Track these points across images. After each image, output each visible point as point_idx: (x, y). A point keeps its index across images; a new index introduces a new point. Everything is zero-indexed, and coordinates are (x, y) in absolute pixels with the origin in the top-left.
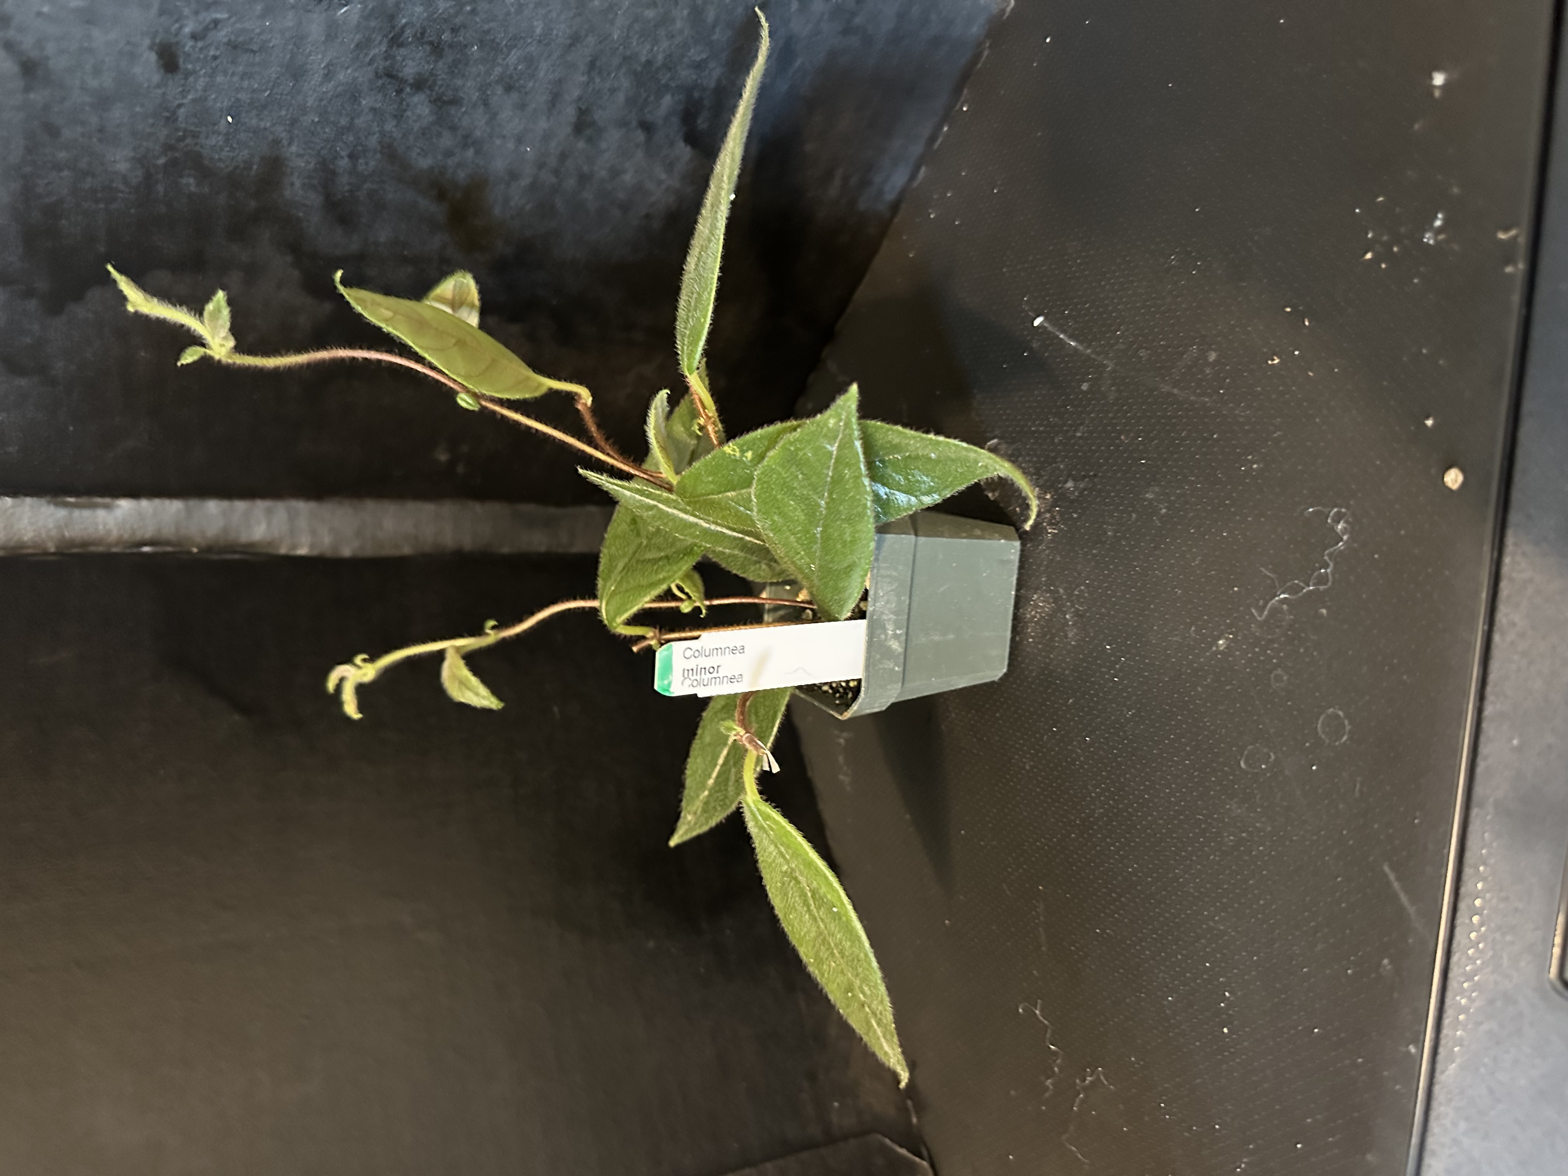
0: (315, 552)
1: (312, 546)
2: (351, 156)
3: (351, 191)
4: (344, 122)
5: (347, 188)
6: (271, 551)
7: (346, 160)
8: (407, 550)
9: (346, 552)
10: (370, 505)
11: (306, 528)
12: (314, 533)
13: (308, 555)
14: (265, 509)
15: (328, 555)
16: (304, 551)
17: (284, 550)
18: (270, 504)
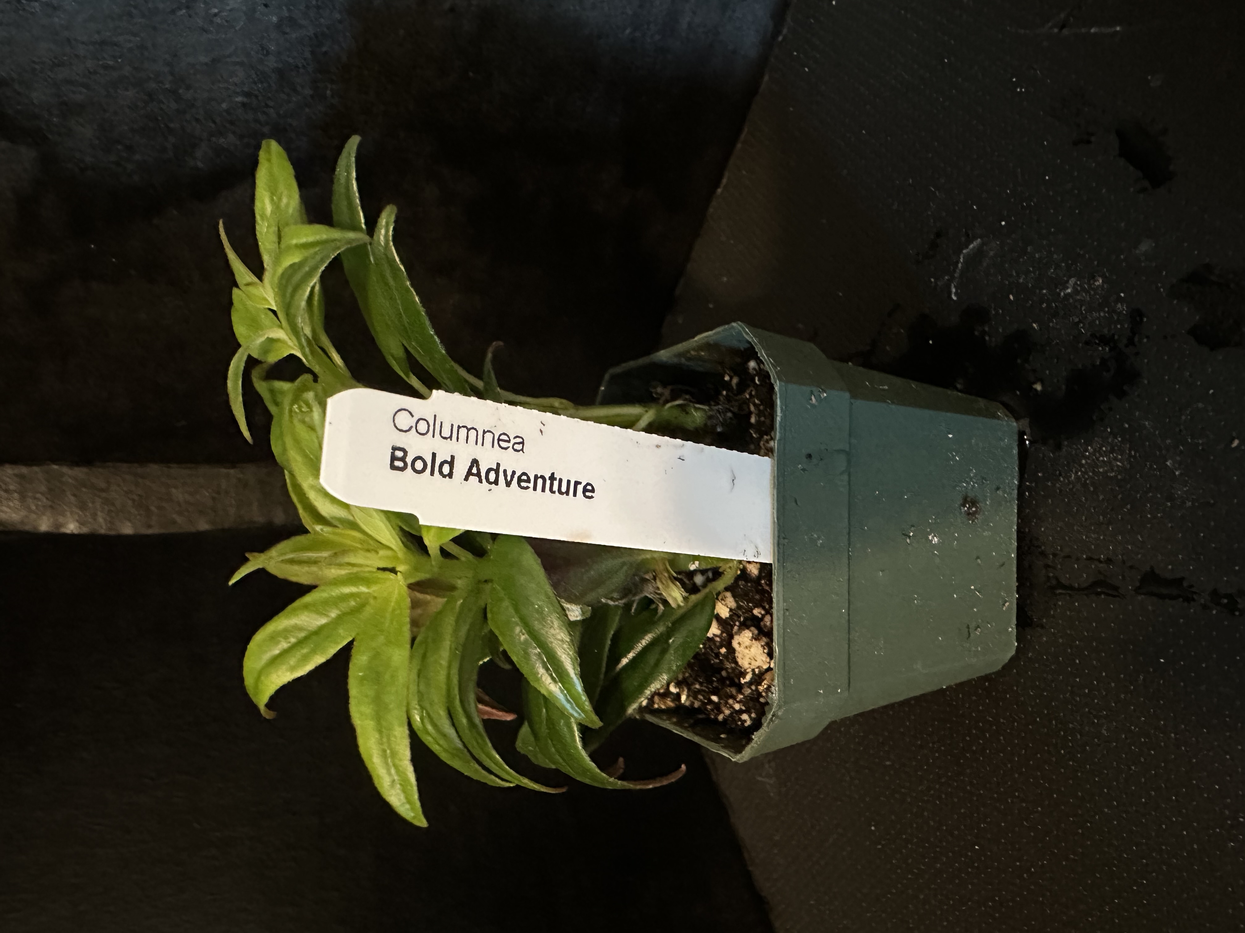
0: (85, 530)
6: (27, 528)
8: (203, 526)
9: (127, 530)
10: (154, 469)
11: (72, 499)
12: (83, 506)
13: (76, 532)
14: (16, 475)
15: (103, 531)
16: (71, 527)
17: (44, 526)
18: (24, 470)
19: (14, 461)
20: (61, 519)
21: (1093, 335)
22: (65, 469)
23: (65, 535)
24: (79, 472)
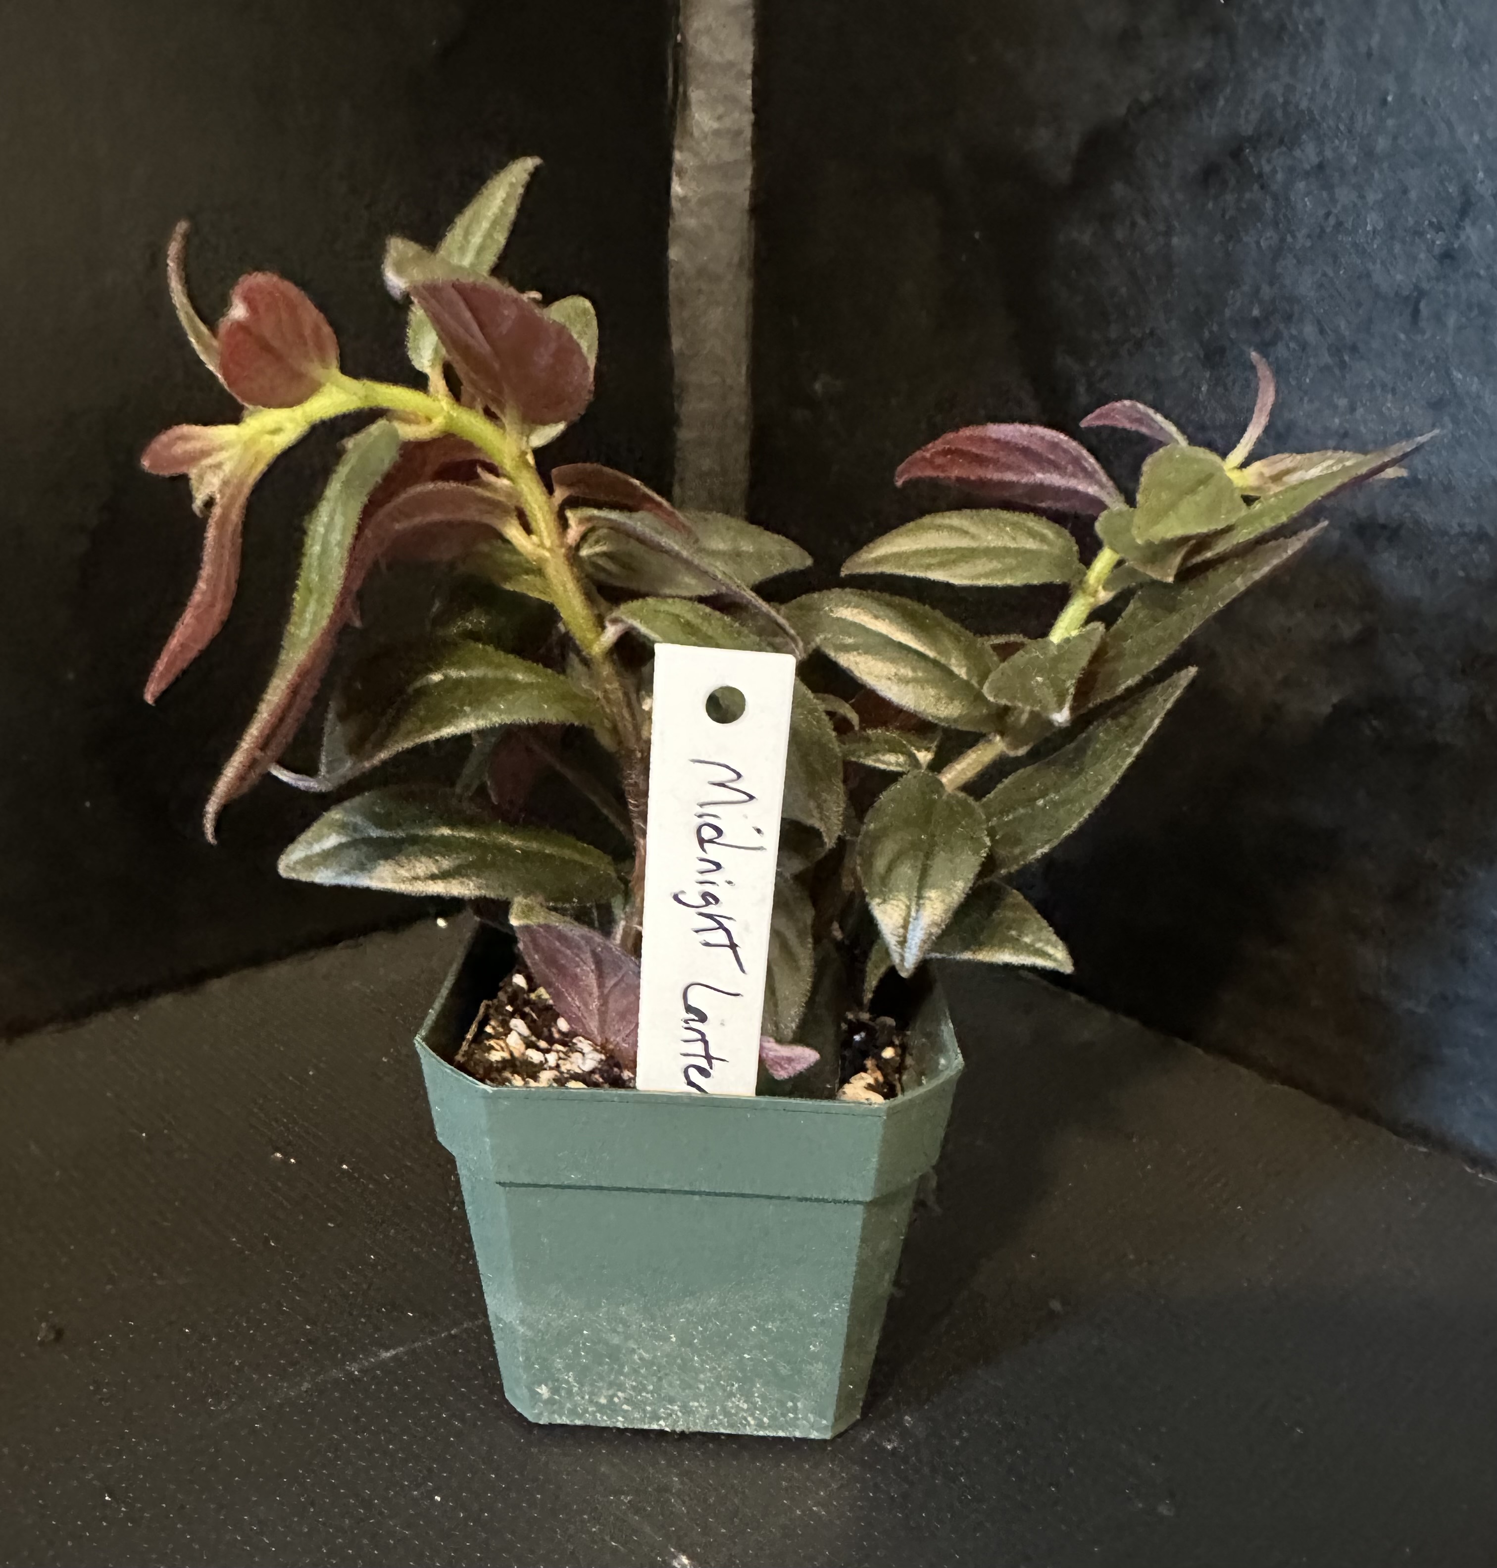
0: (675, 204)
1: (684, 200)
2: (1321, 167)
3: (1260, 175)
4: (1382, 144)
5: (1267, 169)
7: (1315, 160)
8: (677, 343)
9: (674, 253)
10: (745, 287)
22: (748, 182)
24: (745, 200)
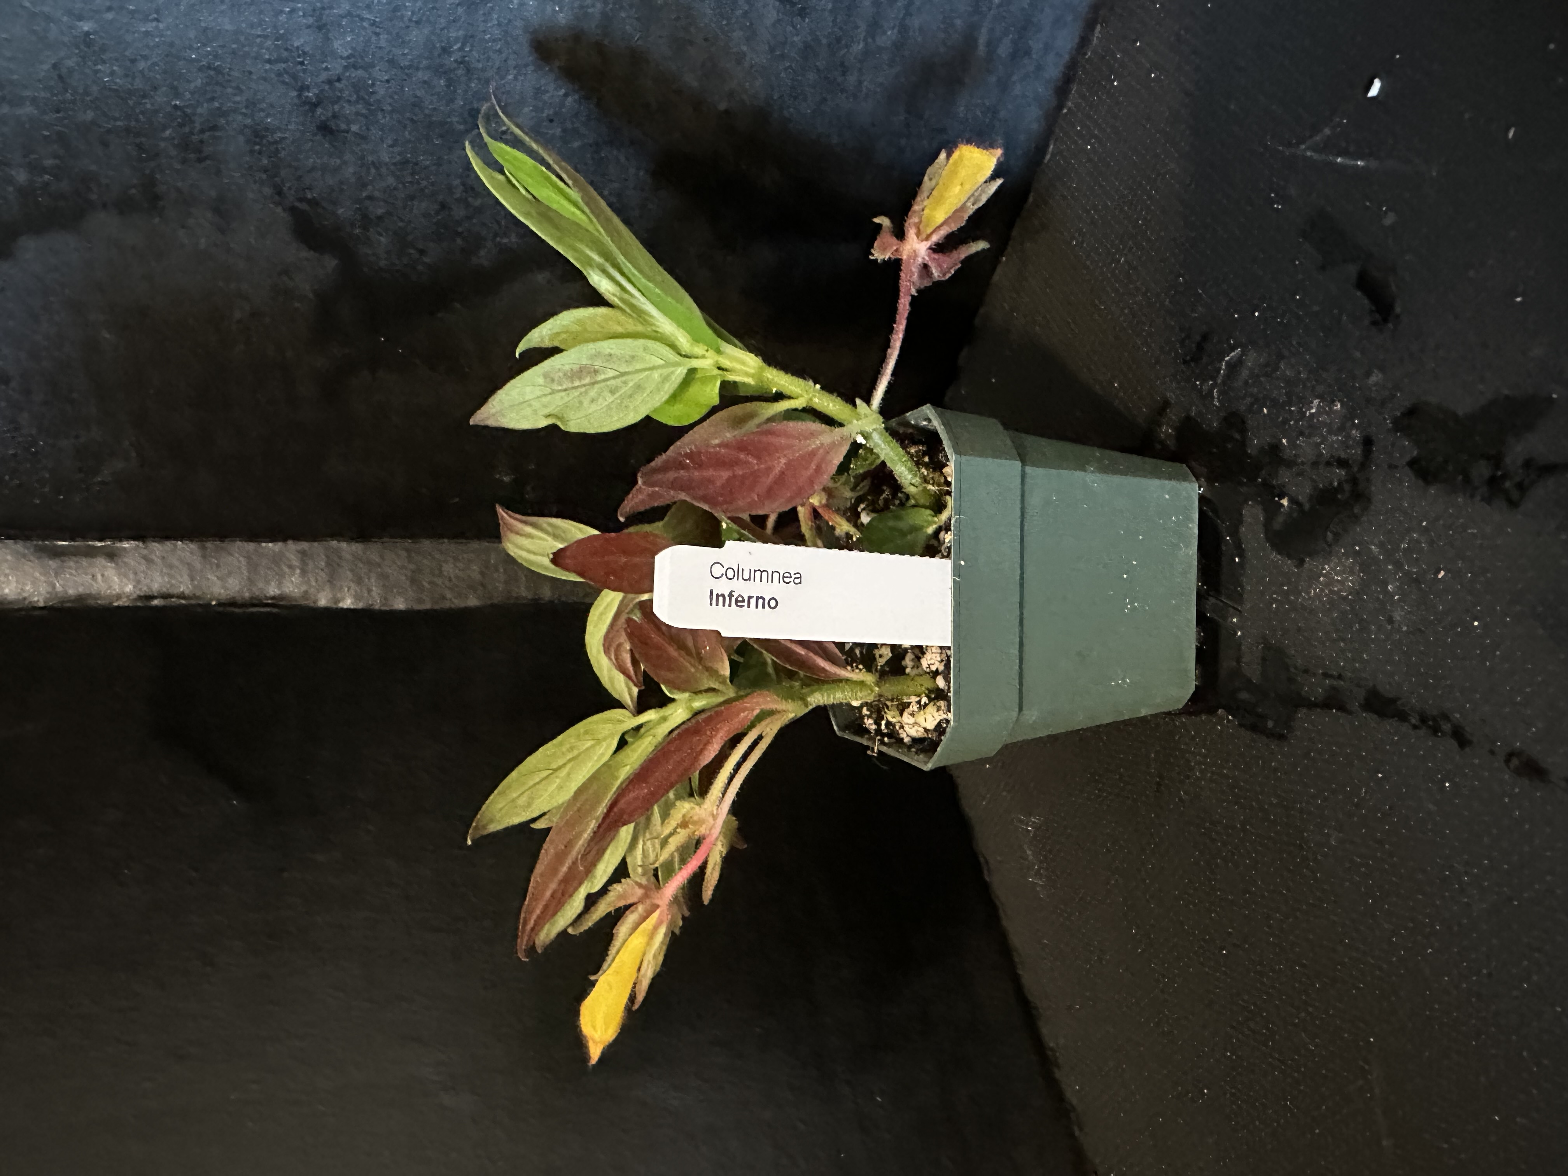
0: (360, 605)
1: (357, 597)
3: (329, 83)
5: (324, 76)
6: (308, 603)
9: (400, 605)
10: (426, 544)
11: (349, 574)
12: (359, 581)
13: (352, 607)
14: (298, 552)
15: (377, 607)
16: (347, 603)
17: (323, 602)
18: (304, 545)
19: (296, 538)
20: (339, 595)
21: (1332, 456)
22: (343, 545)
23: (342, 609)
24: (357, 548)
